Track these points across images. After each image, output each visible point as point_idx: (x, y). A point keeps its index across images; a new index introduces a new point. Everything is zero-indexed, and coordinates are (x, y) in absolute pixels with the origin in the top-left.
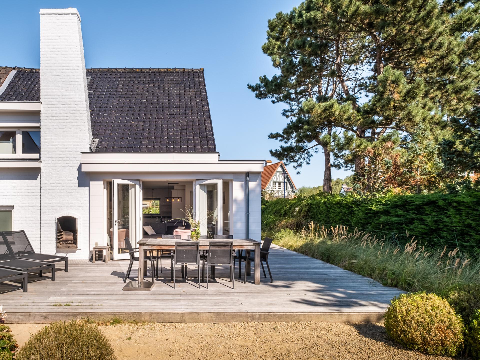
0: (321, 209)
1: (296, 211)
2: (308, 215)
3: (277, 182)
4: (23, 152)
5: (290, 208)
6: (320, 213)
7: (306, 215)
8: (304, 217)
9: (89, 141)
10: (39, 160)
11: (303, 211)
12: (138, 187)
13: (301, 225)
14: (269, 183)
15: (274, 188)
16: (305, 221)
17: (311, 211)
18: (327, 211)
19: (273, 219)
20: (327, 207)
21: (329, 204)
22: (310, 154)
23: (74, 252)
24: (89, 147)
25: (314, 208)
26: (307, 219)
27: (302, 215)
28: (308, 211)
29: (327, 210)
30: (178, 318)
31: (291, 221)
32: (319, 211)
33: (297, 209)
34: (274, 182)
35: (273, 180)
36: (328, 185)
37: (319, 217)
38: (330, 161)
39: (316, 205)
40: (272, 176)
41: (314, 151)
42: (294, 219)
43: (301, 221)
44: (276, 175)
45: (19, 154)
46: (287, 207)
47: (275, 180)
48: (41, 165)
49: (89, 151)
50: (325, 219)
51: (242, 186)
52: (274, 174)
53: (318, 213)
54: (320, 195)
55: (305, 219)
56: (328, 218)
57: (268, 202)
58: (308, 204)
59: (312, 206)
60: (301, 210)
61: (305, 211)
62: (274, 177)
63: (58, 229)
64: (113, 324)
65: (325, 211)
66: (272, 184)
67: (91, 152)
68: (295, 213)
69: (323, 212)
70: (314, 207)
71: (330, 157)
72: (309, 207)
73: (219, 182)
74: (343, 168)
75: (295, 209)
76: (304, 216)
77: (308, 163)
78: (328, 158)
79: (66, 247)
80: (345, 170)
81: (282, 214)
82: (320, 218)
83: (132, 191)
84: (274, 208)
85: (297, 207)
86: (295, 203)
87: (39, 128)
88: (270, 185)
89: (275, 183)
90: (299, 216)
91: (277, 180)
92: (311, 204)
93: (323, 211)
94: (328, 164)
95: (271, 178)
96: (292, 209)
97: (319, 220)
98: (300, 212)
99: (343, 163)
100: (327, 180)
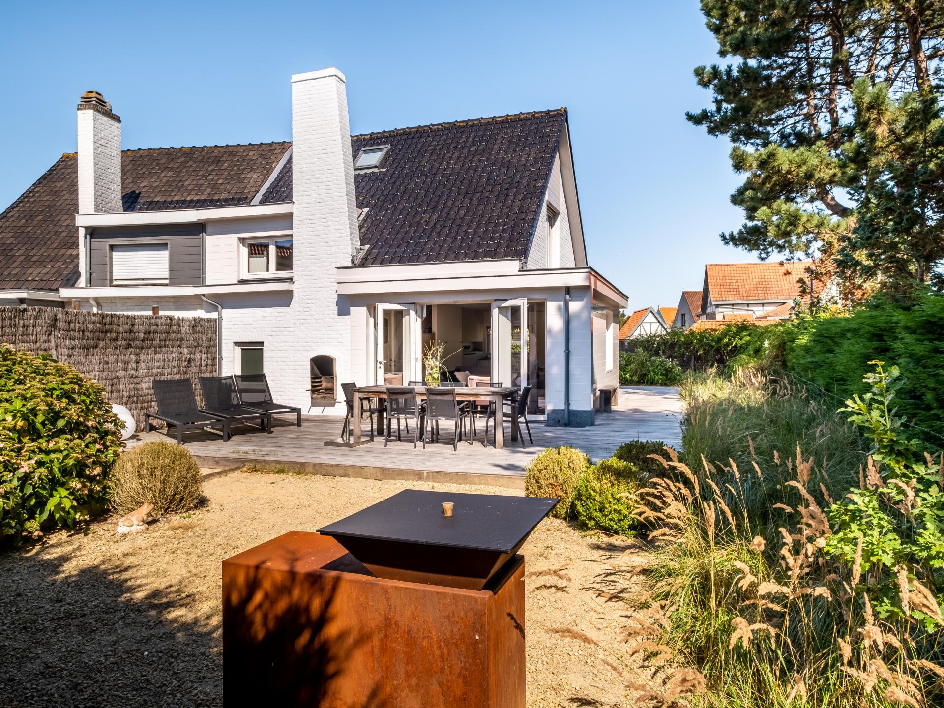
4: (278, 269)
8: (775, 359)
9: (350, 250)
10: (290, 280)
11: (772, 348)
12: (412, 313)
23: (333, 405)
24: (350, 259)
26: (779, 361)
27: (771, 354)
28: (781, 347)
30: (341, 471)
33: (767, 343)
45: (273, 273)
48: (294, 287)
49: (350, 264)
51: (559, 308)
58: (782, 333)
61: (775, 347)
63: (312, 372)
64: (277, 473)
67: (354, 266)
68: (767, 352)
73: (523, 303)
76: (776, 356)
79: (321, 398)
83: (405, 319)
87: (291, 235)
90: (767, 356)
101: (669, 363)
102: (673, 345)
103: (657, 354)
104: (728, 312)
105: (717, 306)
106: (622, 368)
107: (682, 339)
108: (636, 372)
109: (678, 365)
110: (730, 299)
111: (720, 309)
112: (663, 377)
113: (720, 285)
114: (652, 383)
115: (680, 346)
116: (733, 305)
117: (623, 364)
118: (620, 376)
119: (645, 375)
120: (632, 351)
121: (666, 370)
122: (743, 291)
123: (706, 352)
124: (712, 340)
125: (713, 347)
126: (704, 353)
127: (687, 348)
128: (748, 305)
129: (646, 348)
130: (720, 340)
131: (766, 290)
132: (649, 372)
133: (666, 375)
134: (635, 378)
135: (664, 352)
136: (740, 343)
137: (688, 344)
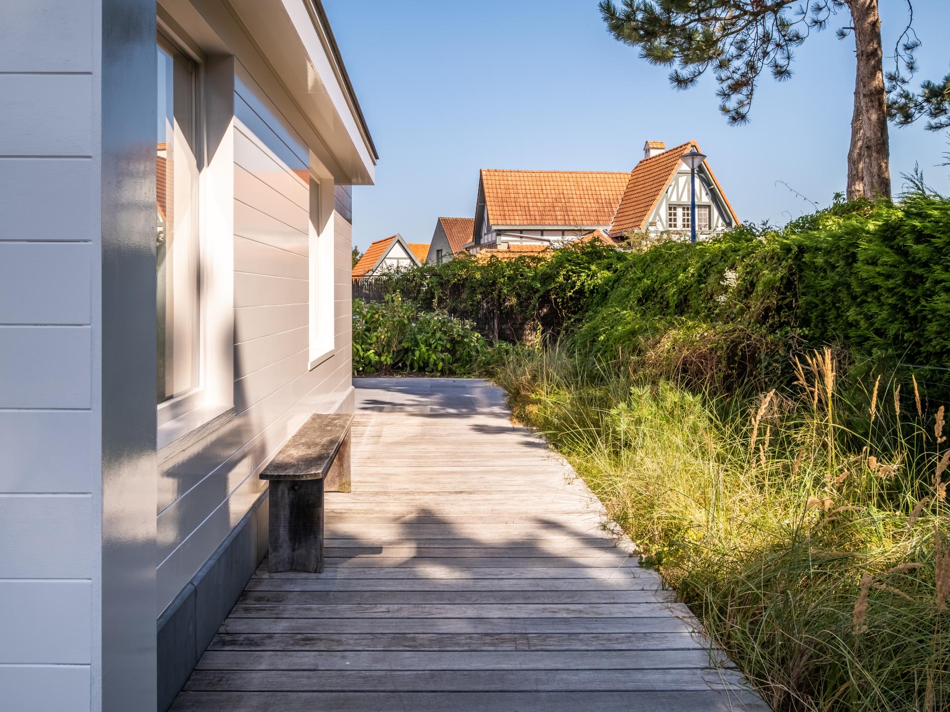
0: (863, 270)
1: (725, 289)
2: (789, 306)
3: (680, 205)
5: (700, 275)
6: (854, 298)
7: (779, 309)
8: (765, 317)
11: (760, 288)
13: (752, 357)
14: (653, 209)
15: (670, 226)
16: (770, 338)
17: (800, 287)
18: (905, 283)
19: (628, 327)
20: (902, 252)
21: (920, 237)
22: (792, 29)
25: (816, 269)
26: (781, 325)
27: (756, 305)
28: (788, 284)
29: (909, 274)
31: (702, 337)
32: (848, 286)
33: (732, 278)
34: (672, 207)
35: (668, 200)
36: (875, 170)
37: (852, 314)
38: (879, 62)
39: (828, 252)
40: (665, 188)
41: (808, 20)
42: (719, 326)
43: (749, 337)
44: (677, 184)
46: (691, 270)
47: (674, 199)
50: (893, 329)
52: (671, 180)
53: (843, 294)
54: (840, 210)
55: (772, 330)
56: (915, 322)
57: (626, 259)
58: (787, 249)
59: (807, 257)
60: (753, 285)
61: (770, 286)
62: (671, 188)
65: (890, 283)
66: (663, 212)
68: (722, 299)
69: (876, 287)
70: (820, 261)
71: (879, 43)
72: (790, 268)
74: (922, 120)
75: (723, 278)
76: (767, 310)
77: (781, 72)
78: (870, 48)
80: (931, 127)
81: (672, 304)
82: (854, 325)
84: (640, 279)
85: (733, 267)
86: (724, 253)
88: (657, 214)
89: (675, 209)
90: (742, 311)
91: (679, 198)
92: (802, 249)
93: (879, 281)
94: (873, 75)
95: (662, 192)
96: (711, 280)
97: (852, 333)
98: (747, 290)
99: (920, 99)
100: (868, 148)
101: (457, 326)
102: (457, 289)
103: (428, 306)
104: (515, 242)
105: (499, 233)
106: (359, 338)
107: (478, 276)
108: (389, 344)
109: (473, 329)
110: (517, 222)
111: (503, 238)
112: (446, 356)
113: (502, 201)
114: (423, 368)
115: (473, 291)
116: (521, 231)
117: (361, 327)
118: (356, 353)
119: (407, 351)
120: (380, 299)
121: (452, 341)
122: (534, 211)
123: (523, 303)
124: (534, 278)
125: (538, 291)
126: (520, 304)
127: (485, 295)
128: (542, 232)
129: (405, 293)
130: (547, 278)
131: (566, 210)
132: (417, 345)
133: (452, 352)
134: (387, 359)
135: (441, 301)
136: (590, 283)
137: (489, 285)
